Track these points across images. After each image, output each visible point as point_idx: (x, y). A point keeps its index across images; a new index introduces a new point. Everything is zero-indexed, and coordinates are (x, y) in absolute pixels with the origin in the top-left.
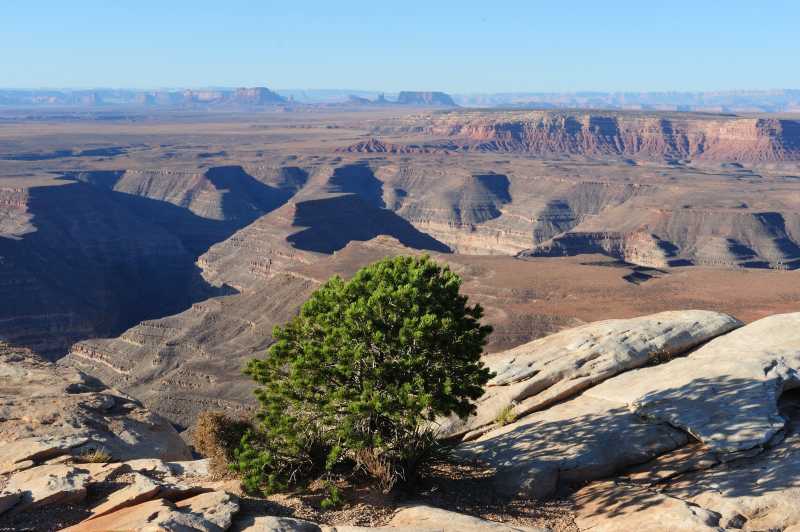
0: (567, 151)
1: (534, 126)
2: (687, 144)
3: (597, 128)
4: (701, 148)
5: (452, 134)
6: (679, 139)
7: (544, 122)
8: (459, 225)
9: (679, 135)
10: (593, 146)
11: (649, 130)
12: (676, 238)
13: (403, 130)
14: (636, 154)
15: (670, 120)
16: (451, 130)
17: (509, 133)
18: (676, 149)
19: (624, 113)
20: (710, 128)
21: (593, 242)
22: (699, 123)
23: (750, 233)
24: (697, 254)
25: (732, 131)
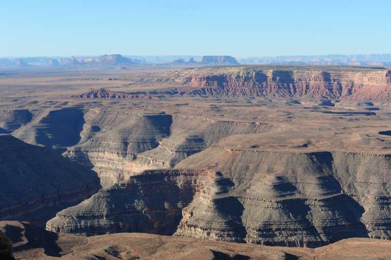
0: (255, 95)
1: (233, 77)
2: (340, 89)
3: (278, 78)
4: (350, 91)
5: (185, 83)
6: (335, 85)
7: (241, 74)
8: (125, 155)
9: (336, 83)
10: (274, 91)
11: (314, 79)
12: (237, 175)
13: (158, 80)
14: (303, 97)
15: (329, 72)
16: (185, 80)
17: (216, 83)
18: (333, 93)
19: (298, 68)
20: (357, 78)
21: (169, 178)
22: (350, 74)
23: (300, 171)
24: (248, 191)
25: (370, 79)
